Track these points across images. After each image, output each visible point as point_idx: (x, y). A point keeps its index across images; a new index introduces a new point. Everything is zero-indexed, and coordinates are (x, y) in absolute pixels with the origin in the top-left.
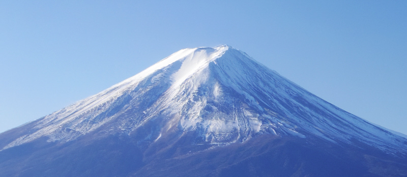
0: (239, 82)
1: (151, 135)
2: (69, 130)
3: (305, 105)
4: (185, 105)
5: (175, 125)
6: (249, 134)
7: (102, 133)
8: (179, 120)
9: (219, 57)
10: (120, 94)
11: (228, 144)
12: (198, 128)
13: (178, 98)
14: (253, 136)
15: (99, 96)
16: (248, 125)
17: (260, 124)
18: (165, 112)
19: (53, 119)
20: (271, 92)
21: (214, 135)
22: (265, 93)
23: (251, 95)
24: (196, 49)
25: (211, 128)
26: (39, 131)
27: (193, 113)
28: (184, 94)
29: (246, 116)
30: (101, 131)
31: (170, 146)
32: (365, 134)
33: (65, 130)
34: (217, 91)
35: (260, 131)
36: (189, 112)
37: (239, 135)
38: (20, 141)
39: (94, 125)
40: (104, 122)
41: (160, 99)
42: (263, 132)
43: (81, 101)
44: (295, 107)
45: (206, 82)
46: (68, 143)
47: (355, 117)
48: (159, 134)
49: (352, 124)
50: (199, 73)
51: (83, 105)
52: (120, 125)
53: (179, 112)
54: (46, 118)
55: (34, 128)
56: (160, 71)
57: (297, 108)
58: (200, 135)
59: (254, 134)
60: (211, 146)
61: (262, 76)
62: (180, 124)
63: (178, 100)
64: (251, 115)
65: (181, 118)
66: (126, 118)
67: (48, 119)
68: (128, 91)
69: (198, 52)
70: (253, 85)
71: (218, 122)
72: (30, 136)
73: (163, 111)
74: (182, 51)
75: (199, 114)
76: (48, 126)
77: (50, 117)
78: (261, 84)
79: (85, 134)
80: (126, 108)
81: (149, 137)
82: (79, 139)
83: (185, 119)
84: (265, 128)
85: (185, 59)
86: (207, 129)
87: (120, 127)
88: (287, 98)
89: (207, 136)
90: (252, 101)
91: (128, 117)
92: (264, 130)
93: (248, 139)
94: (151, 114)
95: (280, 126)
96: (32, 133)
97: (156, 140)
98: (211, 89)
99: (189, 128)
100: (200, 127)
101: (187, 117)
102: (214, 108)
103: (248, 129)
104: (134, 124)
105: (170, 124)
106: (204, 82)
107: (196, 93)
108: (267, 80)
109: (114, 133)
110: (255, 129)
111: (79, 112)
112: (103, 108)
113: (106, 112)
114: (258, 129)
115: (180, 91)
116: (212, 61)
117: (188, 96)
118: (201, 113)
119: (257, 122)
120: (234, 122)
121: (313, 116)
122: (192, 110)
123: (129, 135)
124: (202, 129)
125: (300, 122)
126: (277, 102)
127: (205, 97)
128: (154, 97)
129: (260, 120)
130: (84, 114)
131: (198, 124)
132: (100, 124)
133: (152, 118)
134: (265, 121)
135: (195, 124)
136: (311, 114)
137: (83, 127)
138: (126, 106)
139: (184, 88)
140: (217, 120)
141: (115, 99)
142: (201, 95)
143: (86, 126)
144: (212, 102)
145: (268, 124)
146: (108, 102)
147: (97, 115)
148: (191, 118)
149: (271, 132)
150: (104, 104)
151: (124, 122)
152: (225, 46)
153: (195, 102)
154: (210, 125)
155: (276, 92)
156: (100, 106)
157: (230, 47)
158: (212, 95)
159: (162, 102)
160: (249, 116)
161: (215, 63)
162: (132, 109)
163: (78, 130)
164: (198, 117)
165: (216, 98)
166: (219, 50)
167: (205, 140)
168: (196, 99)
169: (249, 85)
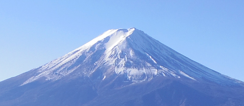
0: (142, 47)
1: (100, 76)
2: (56, 74)
4: (116, 60)
5: (112, 71)
6: (151, 76)
8: (114, 68)
9: (130, 34)
10: (81, 55)
11: (141, 81)
13: (111, 56)
14: (154, 77)
15: (69, 56)
16: (150, 71)
17: (157, 70)
18: (106, 64)
19: (47, 68)
20: (158, 52)
21: (133, 77)
22: (156, 53)
23: (149, 54)
24: (117, 30)
25: (131, 73)
26: (41, 74)
27: (120, 64)
28: (114, 54)
29: (148, 66)
30: (73, 75)
31: (111, 83)
32: (208, 74)
33: (55, 74)
34: (131, 53)
35: (157, 74)
36: (119, 64)
37: (146, 76)
38: (32, 79)
39: (69, 71)
40: (74, 69)
41: (102, 57)
42: (159, 75)
43: (60, 58)
45: (125, 48)
46: (57, 81)
47: (202, 66)
48: (104, 76)
49: (201, 69)
51: (61, 60)
52: (84, 71)
53: (113, 64)
54: (43, 67)
55: (38, 72)
56: (99, 42)
57: (173, 61)
58: (126, 77)
59: (154, 76)
60: (133, 82)
61: (153, 44)
62: (115, 71)
63: (112, 57)
64: (151, 65)
65: (115, 67)
66: (85, 67)
67: (44, 68)
68: (84, 52)
69: (119, 32)
70: (149, 49)
72: (36, 77)
73: (104, 63)
74: (110, 31)
75: (124, 65)
76: (45, 71)
77: (45, 66)
78: (153, 49)
79: (65, 76)
80: (85, 62)
81: (99, 77)
82: (63, 78)
83: (117, 68)
85: (112, 35)
86: (129, 73)
87: (83, 72)
88: (167, 56)
89: (129, 77)
90: (150, 58)
92: (159, 74)
93: (151, 79)
94: (98, 64)
95: (167, 72)
96: (37, 75)
97: (103, 79)
98: (129, 52)
99: (120, 73)
100: (125, 72)
101: (118, 67)
102: (131, 62)
103: (150, 73)
104: (90, 71)
105: (109, 71)
106: (124, 48)
107: (121, 54)
108: (156, 46)
109: (81, 76)
110: (154, 73)
111: (60, 64)
112: (73, 62)
113: (75, 64)
114: (156, 73)
115: (112, 52)
116: (127, 36)
117: (117, 55)
118: (125, 65)
119: (155, 69)
120: (143, 70)
121: (181, 65)
122: (120, 63)
123: (89, 76)
124: (127, 74)
125: (175, 69)
126: (162, 58)
127: (126, 56)
128: (98, 56)
129: (156, 68)
130: (63, 65)
131: (124, 70)
132: (72, 71)
133: (99, 67)
134: (158, 68)
135: (123, 71)
136: (180, 64)
137: (63, 72)
138: (85, 60)
139: (114, 51)
140: (134, 68)
141: (79, 57)
142: (124, 55)
143: (65, 71)
144: (130, 59)
145: (160, 71)
146: (75, 58)
147: (70, 65)
148: (120, 67)
149: (162, 75)
150: (73, 59)
151: (85, 69)
152: (133, 28)
153: (121, 59)
154: (130, 71)
155: (161, 53)
156: (71, 61)
157: (135, 29)
158: (130, 55)
159: (103, 59)
160: (150, 66)
161: (129, 37)
162: (88, 63)
163: (61, 73)
164: (124, 67)
165: (132, 56)
166: (129, 30)
167: (129, 79)
168: (121, 57)
169: (147, 49)
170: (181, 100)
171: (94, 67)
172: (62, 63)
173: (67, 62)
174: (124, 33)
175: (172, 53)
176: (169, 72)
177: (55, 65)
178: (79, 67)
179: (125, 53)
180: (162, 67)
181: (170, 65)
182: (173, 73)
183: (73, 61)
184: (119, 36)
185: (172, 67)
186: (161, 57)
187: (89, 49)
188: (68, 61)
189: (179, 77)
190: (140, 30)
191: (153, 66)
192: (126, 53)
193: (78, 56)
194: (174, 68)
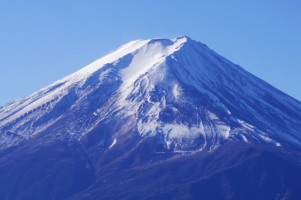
0: (201, 79)
1: (104, 140)
2: (9, 134)
3: (276, 106)
4: (141, 105)
5: (132, 130)
6: (216, 141)
7: (48, 137)
8: (135, 124)
9: (176, 50)
10: (66, 93)
11: (193, 152)
12: (158, 133)
13: (131, 97)
14: (221, 143)
15: (41, 95)
16: (215, 130)
17: (229, 129)
18: (118, 114)
20: (236, 91)
21: (177, 142)
22: (231, 92)
23: (215, 94)
24: (149, 41)
25: (172, 135)
27: (151, 115)
28: (139, 93)
29: (212, 119)
31: (127, 154)
34: (176, 91)
35: (229, 137)
36: (147, 115)
37: (206, 141)
39: (38, 128)
40: (49, 124)
41: (112, 98)
42: (233, 139)
43: (21, 99)
44: (265, 108)
45: (164, 80)
46: (9, 148)
48: (113, 139)
50: (155, 68)
52: (69, 128)
53: (135, 114)
56: (109, 66)
57: (268, 109)
58: (160, 142)
59: (223, 141)
60: (174, 154)
61: (225, 72)
62: (137, 130)
63: (133, 99)
64: (217, 118)
65: (138, 120)
66: (74, 120)
68: (74, 88)
69: (152, 44)
70: (217, 83)
71: (181, 126)
73: (116, 113)
74: (133, 42)
75: (157, 117)
78: (226, 82)
79: (28, 138)
80: (74, 109)
81: (102, 143)
82: (22, 144)
83: (142, 122)
84: (234, 134)
85: (137, 52)
86: (168, 134)
87: (68, 131)
88: (256, 98)
89: (168, 143)
90: (216, 101)
91: (76, 119)
92: (233, 136)
93: (216, 147)
94: (102, 113)
95: (251, 132)
97: (111, 146)
98: (170, 89)
99: (148, 134)
100: (160, 131)
101: (145, 120)
102: (175, 110)
103: (215, 135)
104: (84, 128)
105: (125, 129)
106: (162, 80)
107: (153, 92)
108: (231, 77)
109: (62, 138)
110: (223, 134)
111: (19, 112)
112: (47, 108)
113: (51, 112)
114: (227, 135)
115: (134, 89)
116: (169, 55)
117: (143, 95)
118: (160, 116)
119: (225, 127)
120: (199, 127)
121: (286, 119)
122: (150, 112)
123: (79, 140)
124: (163, 135)
125: (272, 126)
126: (245, 103)
127: (164, 97)
128: (104, 95)
129: (227, 124)
130: (26, 115)
131: (157, 128)
132: (45, 127)
133: (103, 121)
134: (233, 125)
135: (154, 129)
136: (283, 117)
137: (25, 130)
138: (73, 106)
139: (139, 86)
140: (179, 124)
141: (60, 98)
142: (159, 95)
143: (29, 128)
144: (172, 103)
145: (237, 130)
146: (52, 101)
147: (41, 115)
148: (149, 121)
149: (241, 139)
150: (48, 103)
151: (72, 125)
152: (183, 37)
153: (153, 103)
154: (171, 129)
155: (242, 91)
156: (43, 106)
157: (188, 39)
158: (172, 94)
159: (114, 102)
160: (215, 120)
161: (173, 57)
162: (81, 110)
163: (19, 133)
164: (157, 120)
165: (176, 98)
166: (176, 42)
167: (167, 147)
168: (154, 100)
169: (212, 83)
170: (278, 195)
171: (93, 121)
172: (23, 110)
173: (34, 108)
174: (164, 48)
175: (267, 93)
176: (257, 132)
177: (9, 114)
178: (59, 120)
179: (163, 90)
180: (243, 122)
181: (260, 118)
182: (265, 136)
183: (47, 106)
184: (153, 55)
185: (266, 122)
186: (242, 101)
187: (85, 80)
188: (38, 106)
189: (278, 145)
190: (199, 42)
191: (222, 119)
192: (164, 92)
193: (61, 95)
194: (270, 125)
